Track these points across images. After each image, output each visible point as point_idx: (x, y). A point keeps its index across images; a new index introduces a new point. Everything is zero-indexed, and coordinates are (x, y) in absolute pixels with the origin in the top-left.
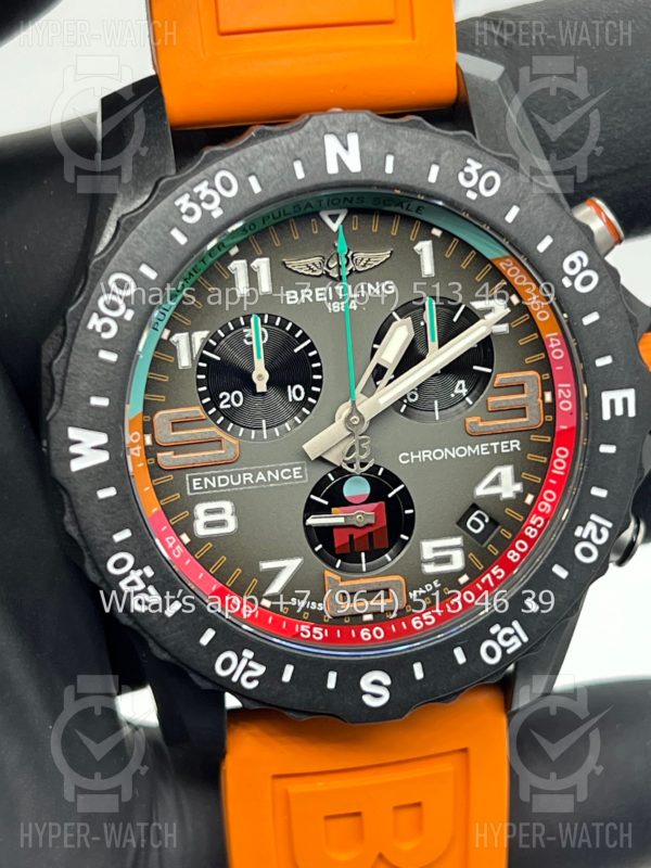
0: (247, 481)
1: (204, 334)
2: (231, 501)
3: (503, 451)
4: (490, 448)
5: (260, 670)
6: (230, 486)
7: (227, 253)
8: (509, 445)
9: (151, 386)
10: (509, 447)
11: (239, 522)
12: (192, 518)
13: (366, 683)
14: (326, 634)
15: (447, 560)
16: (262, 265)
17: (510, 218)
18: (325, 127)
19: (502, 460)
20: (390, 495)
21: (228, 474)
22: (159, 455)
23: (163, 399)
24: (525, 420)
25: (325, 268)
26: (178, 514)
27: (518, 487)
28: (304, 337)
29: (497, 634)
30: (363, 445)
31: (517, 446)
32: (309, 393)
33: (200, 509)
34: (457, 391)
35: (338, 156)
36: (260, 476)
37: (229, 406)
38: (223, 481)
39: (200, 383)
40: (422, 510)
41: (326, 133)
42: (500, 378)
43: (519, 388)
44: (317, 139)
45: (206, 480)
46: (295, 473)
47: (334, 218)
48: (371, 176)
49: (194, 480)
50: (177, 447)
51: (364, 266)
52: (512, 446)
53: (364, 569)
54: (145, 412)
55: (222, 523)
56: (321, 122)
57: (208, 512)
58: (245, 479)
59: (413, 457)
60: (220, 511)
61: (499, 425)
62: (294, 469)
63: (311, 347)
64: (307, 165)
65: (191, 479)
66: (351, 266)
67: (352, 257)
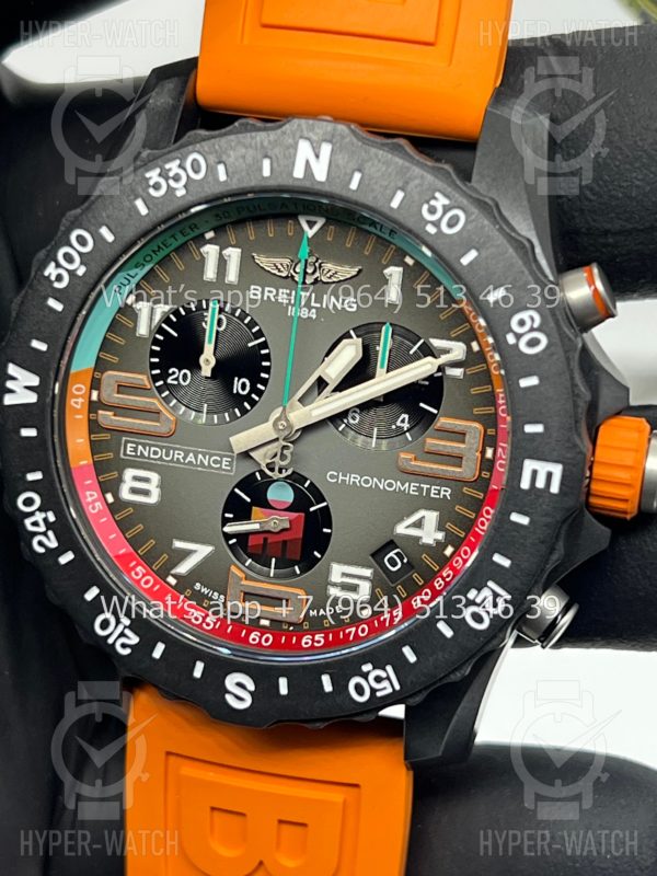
0: (178, 459)
1: (167, 308)
2: (159, 473)
3: (432, 495)
4: (420, 489)
5: (134, 640)
6: (161, 459)
7: (202, 235)
8: (439, 491)
9: (106, 345)
10: (439, 494)
11: (163, 495)
12: (120, 480)
13: (231, 681)
14: (217, 626)
15: (354, 588)
16: (234, 254)
17: (465, 261)
18: (302, 131)
19: (430, 504)
20: (312, 509)
21: (161, 448)
22: (100, 412)
23: (115, 360)
24: (458, 470)
25: (292, 271)
26: (107, 473)
27: (440, 536)
28: (259, 334)
29: (368, 673)
30: (285, 452)
31: (447, 494)
32: (254, 390)
33: (129, 473)
34: (398, 424)
35: (307, 162)
36: (191, 458)
37: (176, 383)
38: (155, 453)
39: (153, 354)
40: (338, 532)
41: (301, 137)
42: (443, 422)
43: (460, 436)
44: (291, 141)
45: (140, 447)
46: (224, 463)
47: (311, 224)
48: (336, 189)
49: (129, 445)
50: (118, 410)
51: (330, 278)
52: (442, 493)
53: (272, 575)
54: (95, 369)
55: (146, 493)
56: (299, 125)
57: (136, 478)
58: (176, 456)
59: (341, 478)
60: (147, 480)
61: (432, 469)
62: (225, 459)
63: (264, 345)
64: (275, 165)
65: (127, 442)
66: (317, 274)
67: (320, 267)
